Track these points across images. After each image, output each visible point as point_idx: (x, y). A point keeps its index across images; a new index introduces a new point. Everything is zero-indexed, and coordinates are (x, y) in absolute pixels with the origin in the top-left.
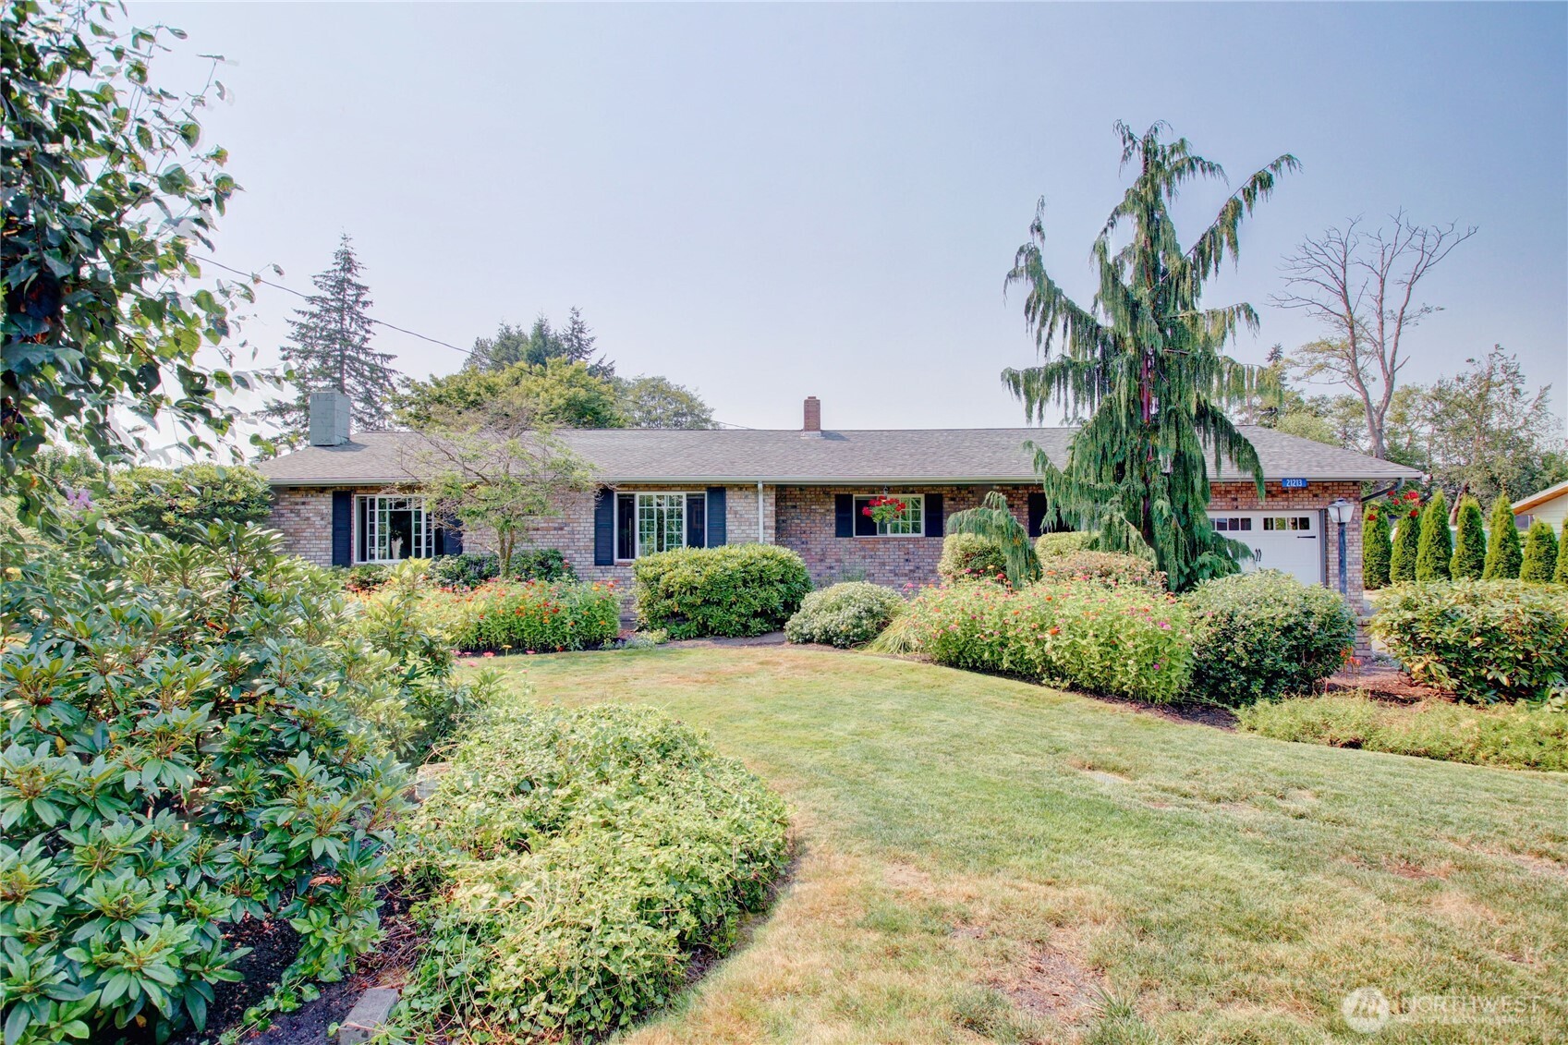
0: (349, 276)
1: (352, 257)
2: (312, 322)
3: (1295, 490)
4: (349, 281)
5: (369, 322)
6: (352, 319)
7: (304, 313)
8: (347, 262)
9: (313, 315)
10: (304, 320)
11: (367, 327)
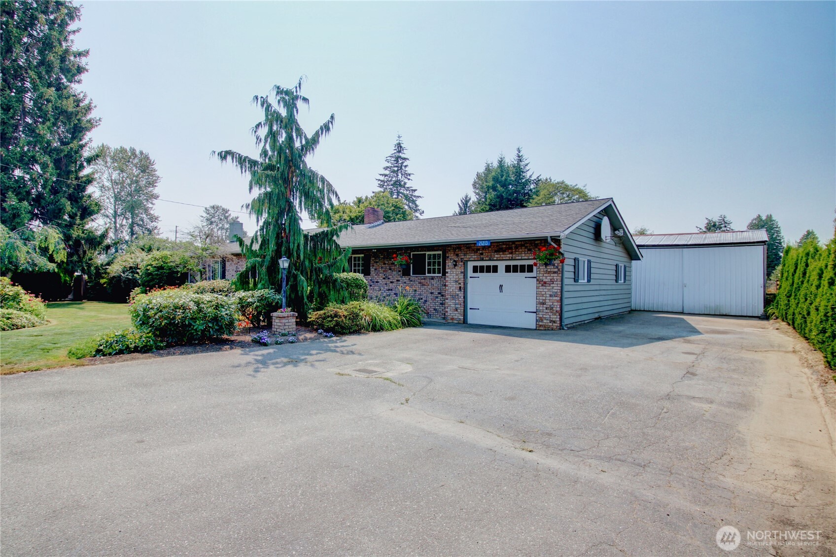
0: (401, 154)
1: (402, 145)
2: (385, 179)
3: (484, 248)
4: (400, 157)
5: (409, 175)
6: (402, 174)
7: (383, 175)
8: (399, 147)
9: (386, 175)
10: (382, 178)
11: (409, 177)
